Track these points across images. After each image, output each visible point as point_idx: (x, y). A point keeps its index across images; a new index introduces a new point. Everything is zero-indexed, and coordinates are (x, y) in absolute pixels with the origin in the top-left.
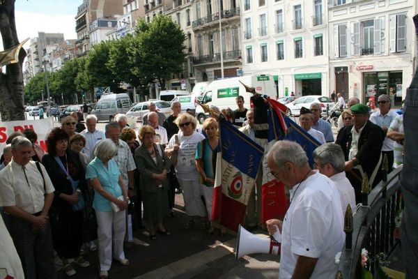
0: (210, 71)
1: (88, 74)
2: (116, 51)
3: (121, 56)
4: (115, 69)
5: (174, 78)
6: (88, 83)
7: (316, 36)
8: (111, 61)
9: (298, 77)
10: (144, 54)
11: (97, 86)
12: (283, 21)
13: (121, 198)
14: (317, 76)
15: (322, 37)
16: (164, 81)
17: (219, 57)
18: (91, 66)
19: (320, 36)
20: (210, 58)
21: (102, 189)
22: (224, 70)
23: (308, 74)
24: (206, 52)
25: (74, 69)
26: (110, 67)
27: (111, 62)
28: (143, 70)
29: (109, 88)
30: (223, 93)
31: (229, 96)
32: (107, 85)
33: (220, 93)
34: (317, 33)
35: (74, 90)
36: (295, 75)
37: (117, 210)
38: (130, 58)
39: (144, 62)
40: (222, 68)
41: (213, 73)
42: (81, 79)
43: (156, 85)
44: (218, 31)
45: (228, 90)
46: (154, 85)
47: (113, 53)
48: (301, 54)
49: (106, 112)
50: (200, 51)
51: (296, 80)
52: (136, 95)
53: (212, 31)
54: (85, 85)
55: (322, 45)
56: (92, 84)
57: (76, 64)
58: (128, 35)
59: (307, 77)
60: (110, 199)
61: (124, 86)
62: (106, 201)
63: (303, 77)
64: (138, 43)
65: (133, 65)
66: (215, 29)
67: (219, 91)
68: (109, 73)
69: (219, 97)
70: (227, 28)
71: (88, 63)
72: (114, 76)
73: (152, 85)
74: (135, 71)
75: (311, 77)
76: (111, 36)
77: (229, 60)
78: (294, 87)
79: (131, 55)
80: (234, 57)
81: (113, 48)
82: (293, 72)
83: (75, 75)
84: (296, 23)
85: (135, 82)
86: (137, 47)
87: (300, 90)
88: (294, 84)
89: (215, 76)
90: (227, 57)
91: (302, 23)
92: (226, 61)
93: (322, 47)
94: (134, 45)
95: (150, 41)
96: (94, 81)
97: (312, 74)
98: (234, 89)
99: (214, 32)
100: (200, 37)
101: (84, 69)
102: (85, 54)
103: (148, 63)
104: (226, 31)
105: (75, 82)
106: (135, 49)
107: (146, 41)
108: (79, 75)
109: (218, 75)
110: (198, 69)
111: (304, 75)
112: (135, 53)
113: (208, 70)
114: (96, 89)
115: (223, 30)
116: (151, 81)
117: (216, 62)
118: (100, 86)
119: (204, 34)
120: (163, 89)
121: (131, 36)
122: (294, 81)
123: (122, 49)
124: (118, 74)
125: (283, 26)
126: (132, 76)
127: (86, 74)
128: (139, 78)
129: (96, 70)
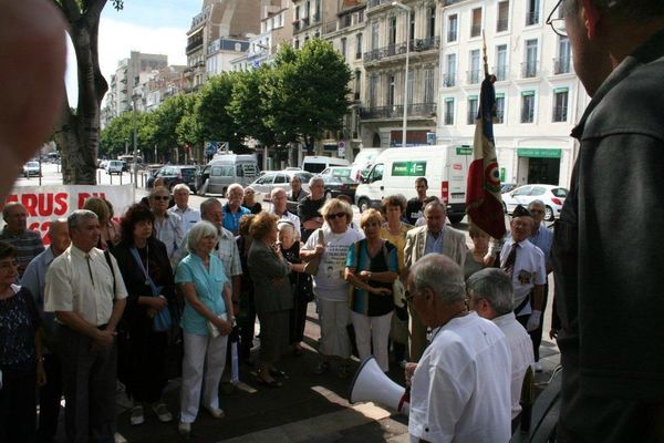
0: (385, 132)
1: (198, 120)
2: (242, 89)
3: (250, 96)
4: (238, 116)
5: (328, 138)
6: (197, 134)
7: (557, 91)
8: (234, 103)
9: (523, 153)
10: (285, 97)
11: (209, 140)
12: (507, 63)
13: (223, 317)
14: (555, 155)
15: (567, 93)
16: (312, 140)
17: (401, 110)
18: (202, 109)
19: (564, 90)
20: (387, 111)
21: (196, 300)
22: (408, 132)
23: (540, 150)
24: (381, 102)
25: (178, 110)
26: (231, 112)
27: (234, 105)
28: (281, 121)
29: (227, 143)
30: (401, 169)
31: (409, 174)
32: (225, 139)
33: (396, 168)
34: (560, 86)
35: (174, 143)
36: (519, 150)
37: (215, 333)
38: (264, 101)
39: (284, 109)
40: (405, 129)
41: (390, 135)
42: (186, 127)
43: (300, 146)
44: (403, 71)
45: (410, 164)
46: (297, 146)
47: (238, 91)
48: (532, 116)
49: (220, 181)
50: (372, 100)
51: (519, 157)
52: (267, 159)
53: (393, 69)
54: (192, 138)
55: (566, 105)
56: (203, 136)
57: (182, 104)
58: (265, 65)
59: (537, 154)
60: (208, 317)
61: (251, 143)
62: (201, 320)
63: (531, 154)
64: (277, 79)
65: (267, 113)
66: (399, 68)
67: (395, 165)
68: (229, 120)
69: (394, 173)
70: (418, 68)
71: (199, 104)
72: (237, 127)
73: (293, 146)
74: (269, 122)
75: (543, 155)
76: (238, 65)
77: (416, 118)
78: (516, 167)
79: (266, 96)
80: (425, 112)
81: (240, 84)
82: (515, 144)
83: (179, 120)
84: (528, 67)
85: (266, 138)
86: (276, 86)
87: (525, 174)
88: (516, 163)
89: (392, 139)
90: (414, 112)
91: (538, 68)
92: (411, 118)
93: (566, 109)
94: (271, 82)
95: (296, 77)
96: (205, 131)
97: (545, 150)
98: (418, 164)
99: (396, 71)
100: (373, 79)
101: (192, 112)
102: (196, 90)
103: (290, 112)
104: (415, 71)
105: (177, 130)
106: (272, 88)
107: (289, 78)
108: (184, 120)
109: (396, 140)
110: (366, 127)
111: (534, 150)
112: (271, 93)
113: (382, 130)
114: (207, 145)
115: (410, 68)
116: (293, 139)
117: (396, 119)
118: (213, 140)
119: (381, 74)
120: (310, 153)
121: (269, 68)
122: (516, 157)
123: (253, 86)
124: (243, 123)
125: (507, 71)
126: (265, 129)
127: (194, 120)
128: (274, 133)
129: (210, 115)
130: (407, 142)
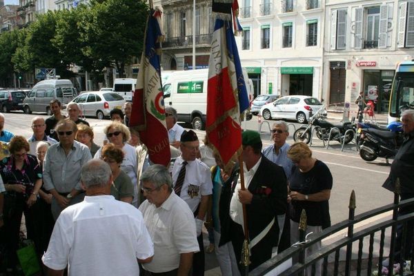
0: (180, 57)
1: (29, 51)
2: (64, 25)
3: (69, 31)
4: (62, 47)
5: (136, 63)
6: (29, 63)
7: (309, 22)
8: (58, 36)
9: (284, 71)
10: (100, 32)
11: (39, 67)
14: (308, 72)
15: (316, 23)
16: (123, 65)
17: (191, 40)
18: (32, 42)
19: (314, 21)
20: (180, 41)
22: (197, 57)
23: (298, 68)
24: (176, 33)
25: (13, 43)
26: (56, 44)
27: (58, 38)
28: (96, 51)
29: (54, 69)
30: (184, 88)
31: (191, 92)
32: (52, 66)
33: (181, 87)
34: (311, 19)
35: (11, 70)
36: (282, 68)
38: (82, 34)
39: (99, 41)
40: (194, 54)
41: (184, 59)
42: (20, 56)
43: (114, 71)
44: (191, 8)
45: (191, 84)
46: (111, 70)
47: (60, 27)
48: (291, 42)
49: (44, 102)
50: (169, 31)
51: (282, 74)
52: (88, 81)
53: (184, 7)
54: (25, 65)
55: (316, 31)
56: (34, 64)
57: (16, 38)
58: (82, 5)
59: (295, 72)
61: (75, 69)
63: (291, 71)
64: (92, 17)
65: (85, 44)
66: (189, 6)
67: (180, 85)
68: (55, 51)
69: (179, 91)
70: (203, 6)
71: (29, 37)
72: (62, 56)
73: (108, 70)
74: (88, 52)
75: (300, 72)
76: (61, 5)
77: (203, 45)
78: (280, 82)
79: (83, 31)
80: (209, 43)
81: (61, 21)
82: (279, 64)
83: (13, 51)
84: (287, 4)
85: (87, 65)
86: (91, 22)
87: (287, 86)
88: (280, 78)
89: (185, 63)
90: (201, 41)
91: (294, 4)
92: (199, 46)
93: (316, 36)
94: (87, 19)
95: (107, 15)
96: (36, 60)
97: (301, 68)
98: (197, 83)
99: (187, 9)
100: (170, 14)
101: (24, 45)
102: (26, 26)
103: (104, 43)
104: (202, 8)
105: (12, 60)
106: (88, 24)
107: (102, 15)
108: (18, 51)
109: (188, 64)
110: (165, 54)
111: (293, 68)
112: (88, 29)
113: (177, 56)
114: (38, 71)
115: (196, 6)
116: (108, 64)
117: (188, 47)
118: (43, 67)
119: (175, 11)
120: (121, 76)
121: (85, 8)
122: (280, 75)
123: (73, 23)
124: (66, 53)
125: (271, 7)
126: (83, 57)
127: (26, 51)
128: (91, 60)
129: (40, 47)
130: (196, 65)
